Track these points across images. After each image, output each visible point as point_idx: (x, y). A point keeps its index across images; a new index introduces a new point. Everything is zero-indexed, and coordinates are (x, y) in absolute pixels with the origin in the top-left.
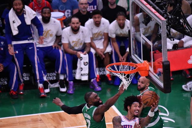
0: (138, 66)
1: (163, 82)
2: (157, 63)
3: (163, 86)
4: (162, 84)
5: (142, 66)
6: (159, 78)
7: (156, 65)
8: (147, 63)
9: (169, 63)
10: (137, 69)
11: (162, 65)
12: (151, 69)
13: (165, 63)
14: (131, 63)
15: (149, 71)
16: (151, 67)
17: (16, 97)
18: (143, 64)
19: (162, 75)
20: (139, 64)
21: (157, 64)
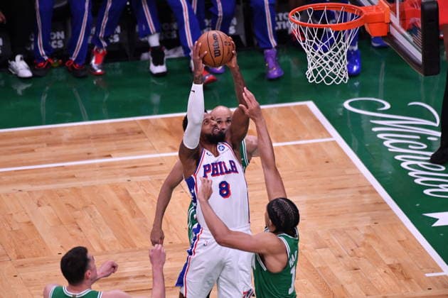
0: (365, 13)
1: (421, 50)
2: (409, 5)
3: (421, 60)
4: (418, 56)
5: (374, 12)
6: (412, 40)
7: (406, 10)
8: (385, 4)
9: (435, 5)
10: (362, 19)
11: (419, 9)
12: (396, 20)
13: (427, 7)
14: (349, 4)
15: (391, 23)
16: (396, 14)
17: (83, 74)
18: (377, 9)
19: (420, 33)
20: (367, 9)
21: (408, 8)
